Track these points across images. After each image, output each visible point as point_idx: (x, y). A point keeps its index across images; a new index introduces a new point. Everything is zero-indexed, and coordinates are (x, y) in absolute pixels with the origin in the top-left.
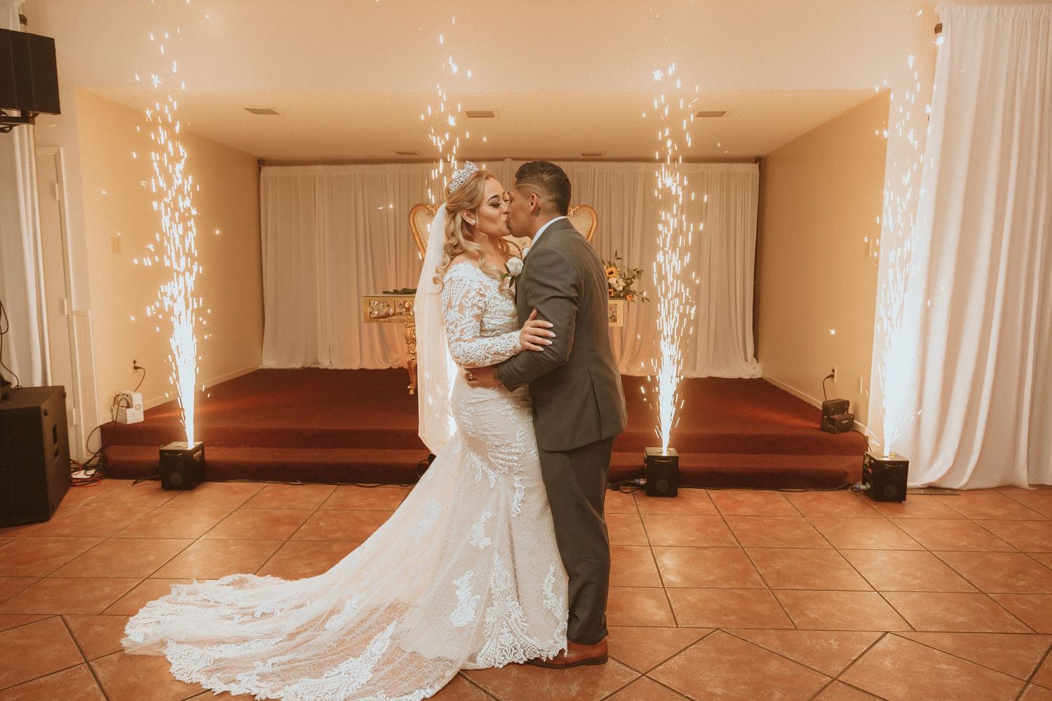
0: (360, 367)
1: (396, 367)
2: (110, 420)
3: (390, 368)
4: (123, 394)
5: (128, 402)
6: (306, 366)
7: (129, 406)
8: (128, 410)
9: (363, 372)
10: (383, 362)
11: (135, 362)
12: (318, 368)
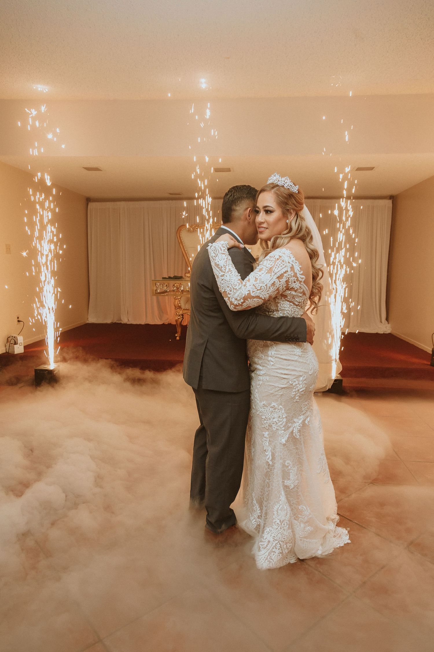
0: (146, 323)
1: (167, 323)
2: (5, 352)
3: (163, 324)
4: (12, 337)
5: (15, 341)
6: (114, 322)
7: (16, 343)
8: (15, 346)
9: (147, 325)
10: (159, 320)
11: (18, 318)
12: (121, 323)
